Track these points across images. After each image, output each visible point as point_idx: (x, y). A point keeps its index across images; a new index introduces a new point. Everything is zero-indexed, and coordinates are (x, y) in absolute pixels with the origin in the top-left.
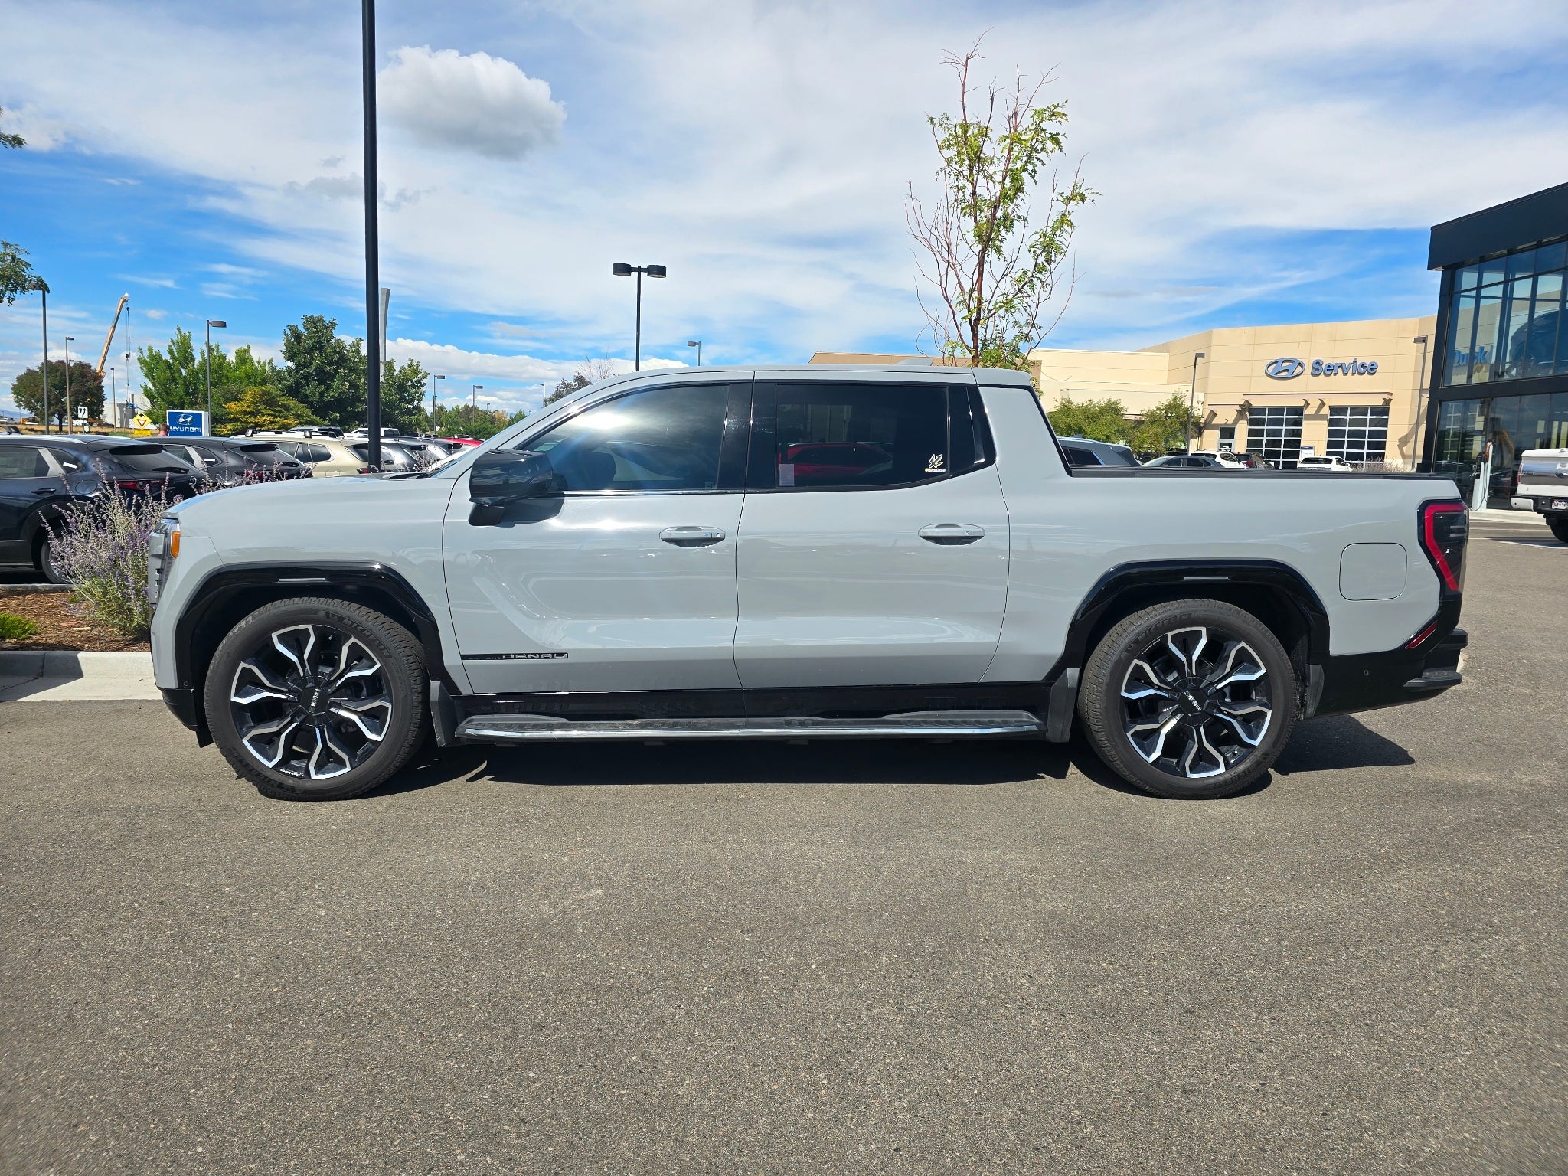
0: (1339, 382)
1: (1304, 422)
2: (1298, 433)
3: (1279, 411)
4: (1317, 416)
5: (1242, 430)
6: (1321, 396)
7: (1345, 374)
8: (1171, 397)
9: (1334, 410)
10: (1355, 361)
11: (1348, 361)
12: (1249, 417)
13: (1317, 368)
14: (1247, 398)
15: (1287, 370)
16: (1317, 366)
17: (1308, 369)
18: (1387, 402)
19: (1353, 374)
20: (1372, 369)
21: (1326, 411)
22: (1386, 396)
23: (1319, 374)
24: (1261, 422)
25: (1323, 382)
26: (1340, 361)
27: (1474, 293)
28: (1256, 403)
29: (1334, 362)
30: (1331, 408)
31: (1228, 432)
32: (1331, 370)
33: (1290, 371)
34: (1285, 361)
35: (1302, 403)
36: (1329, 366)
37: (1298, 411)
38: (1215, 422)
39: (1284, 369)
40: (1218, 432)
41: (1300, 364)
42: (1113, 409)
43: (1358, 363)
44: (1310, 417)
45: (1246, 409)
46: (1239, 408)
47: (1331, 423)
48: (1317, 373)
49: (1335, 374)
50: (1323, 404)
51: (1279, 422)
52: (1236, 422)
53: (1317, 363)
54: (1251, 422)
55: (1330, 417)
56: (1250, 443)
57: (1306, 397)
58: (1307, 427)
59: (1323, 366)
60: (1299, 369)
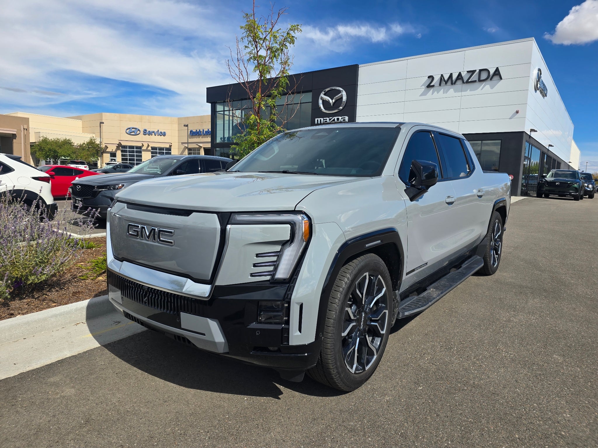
0: (153, 138)
1: (143, 152)
2: (141, 156)
3: (132, 147)
4: (147, 150)
5: (119, 154)
6: (148, 143)
7: (155, 135)
8: (89, 139)
9: (153, 148)
10: (158, 131)
11: (156, 131)
12: (121, 149)
13: (145, 132)
14: (120, 141)
15: (134, 132)
16: (145, 131)
17: (142, 132)
18: (170, 146)
19: (158, 135)
20: (164, 134)
21: (150, 148)
22: (171, 144)
23: (146, 135)
24: (126, 151)
25: (147, 138)
26: (153, 130)
27: (222, 113)
28: (123, 143)
29: (151, 130)
30: (151, 147)
31: (113, 155)
32: (150, 133)
33: (135, 132)
34: (133, 128)
35: (141, 145)
36: (149, 132)
37: (140, 148)
38: (107, 150)
39: (133, 131)
40: (109, 155)
41: (139, 130)
42: (67, 143)
43: (159, 131)
44: (144, 150)
45: (119, 146)
46: (117, 145)
47: (152, 153)
48: (145, 134)
49: (152, 135)
50: (148, 146)
51: (133, 152)
52: (116, 151)
53: (145, 130)
54: (122, 151)
55: (151, 151)
56: (123, 159)
57: (143, 143)
58: (143, 154)
59: (147, 131)
60: (138, 132)
